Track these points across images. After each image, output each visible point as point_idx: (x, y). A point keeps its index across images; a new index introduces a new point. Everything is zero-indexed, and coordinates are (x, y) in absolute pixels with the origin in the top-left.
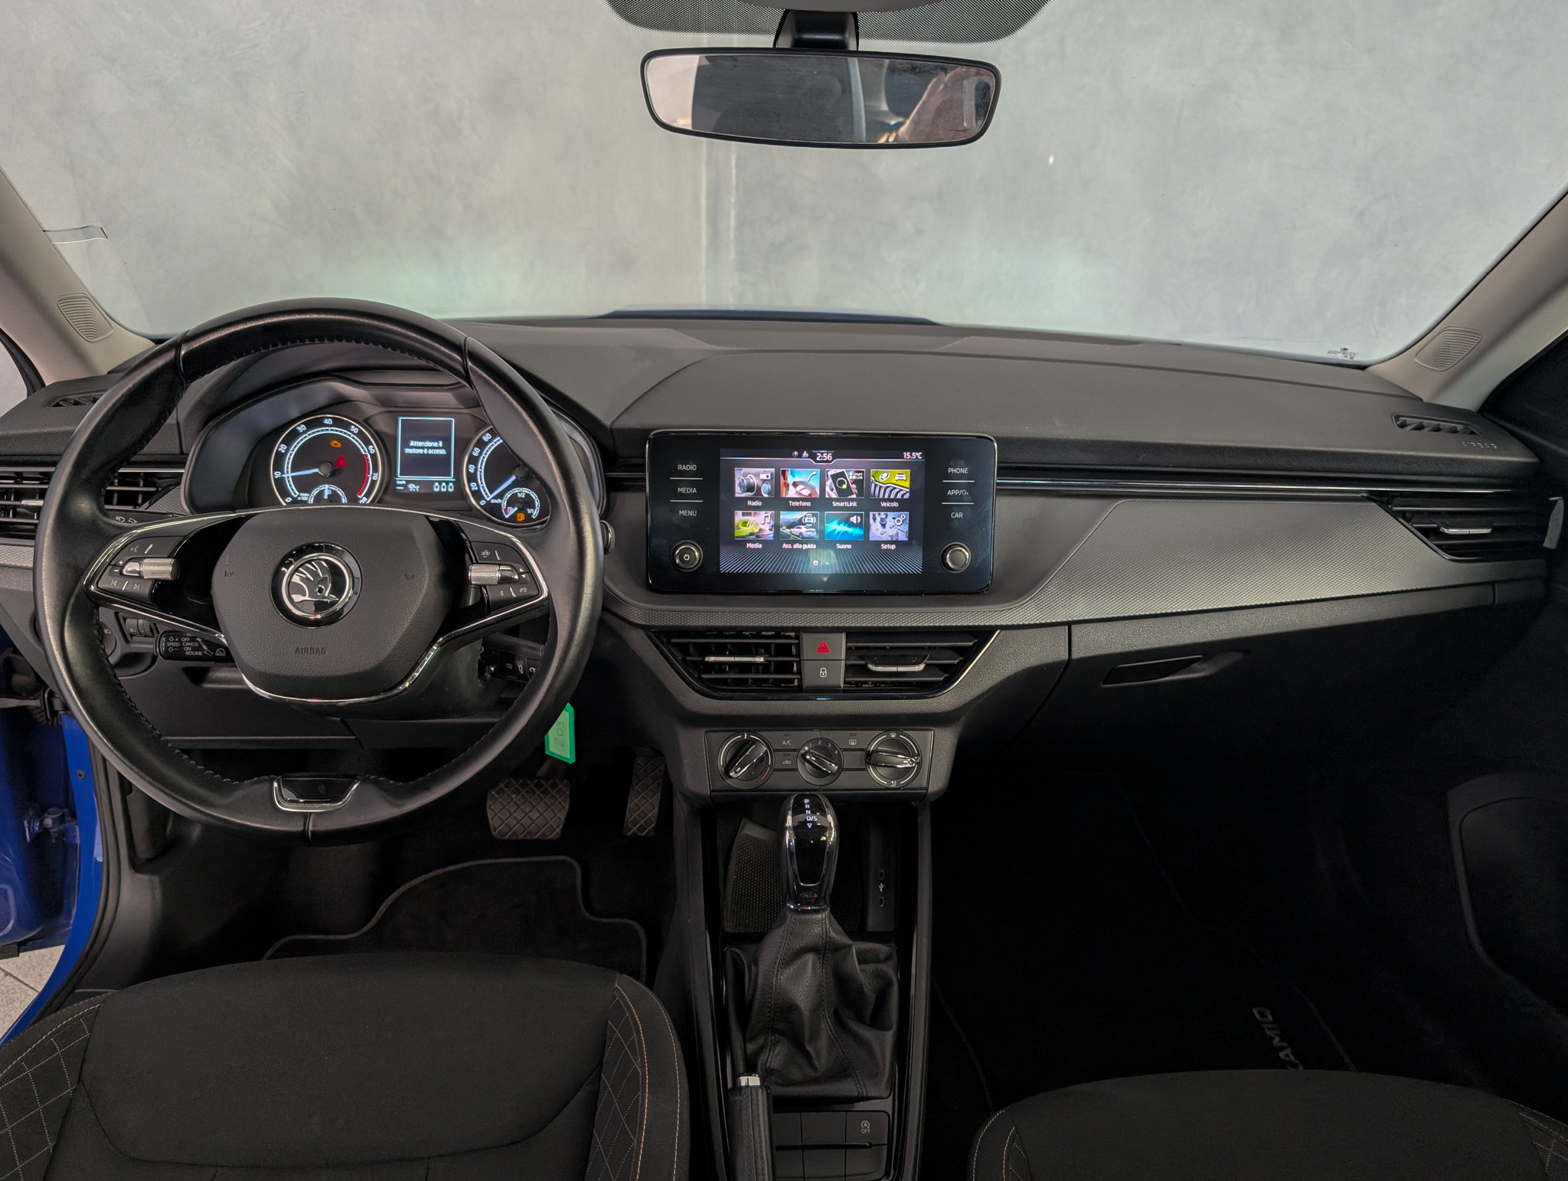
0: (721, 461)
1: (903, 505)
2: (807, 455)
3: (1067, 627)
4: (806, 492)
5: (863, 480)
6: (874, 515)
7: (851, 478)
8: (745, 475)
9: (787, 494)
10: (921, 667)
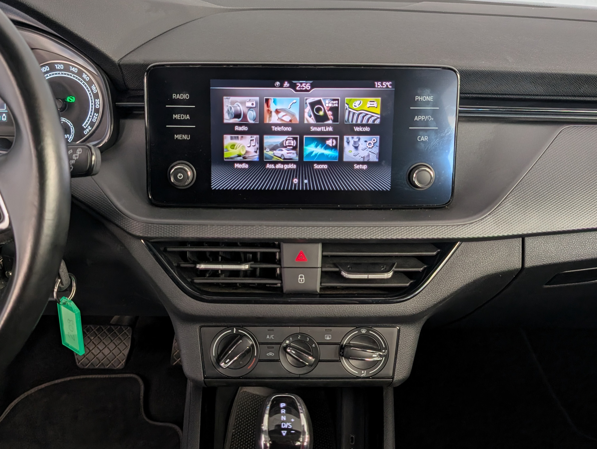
0: (211, 90)
1: (374, 130)
2: (288, 85)
3: (521, 239)
4: (287, 119)
5: (337, 108)
6: (348, 139)
7: (327, 105)
8: (233, 103)
9: (270, 120)
10: (389, 275)
